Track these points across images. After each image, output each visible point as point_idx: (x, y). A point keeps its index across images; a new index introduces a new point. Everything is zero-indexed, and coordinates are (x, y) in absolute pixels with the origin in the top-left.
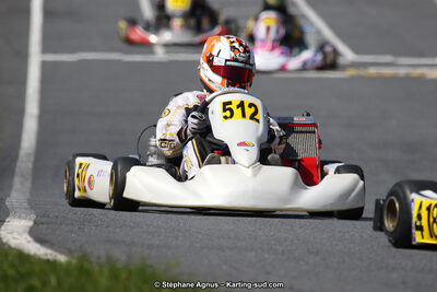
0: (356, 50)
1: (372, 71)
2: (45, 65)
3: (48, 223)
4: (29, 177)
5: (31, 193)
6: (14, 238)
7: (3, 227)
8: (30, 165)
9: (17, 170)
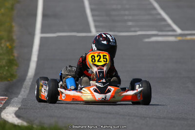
0: (182, 29)
1: (189, 38)
2: (42, 39)
3: (25, 109)
4: (28, 89)
5: (28, 96)
6: (7, 116)
7: (4, 111)
8: (30, 83)
9: (24, 86)
